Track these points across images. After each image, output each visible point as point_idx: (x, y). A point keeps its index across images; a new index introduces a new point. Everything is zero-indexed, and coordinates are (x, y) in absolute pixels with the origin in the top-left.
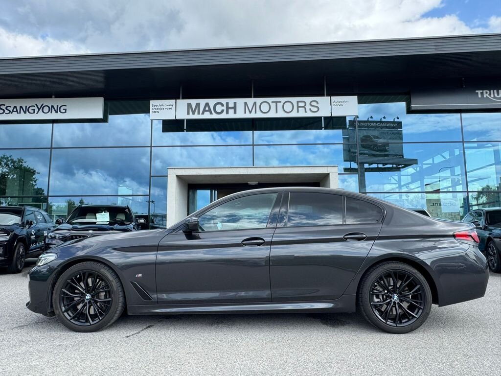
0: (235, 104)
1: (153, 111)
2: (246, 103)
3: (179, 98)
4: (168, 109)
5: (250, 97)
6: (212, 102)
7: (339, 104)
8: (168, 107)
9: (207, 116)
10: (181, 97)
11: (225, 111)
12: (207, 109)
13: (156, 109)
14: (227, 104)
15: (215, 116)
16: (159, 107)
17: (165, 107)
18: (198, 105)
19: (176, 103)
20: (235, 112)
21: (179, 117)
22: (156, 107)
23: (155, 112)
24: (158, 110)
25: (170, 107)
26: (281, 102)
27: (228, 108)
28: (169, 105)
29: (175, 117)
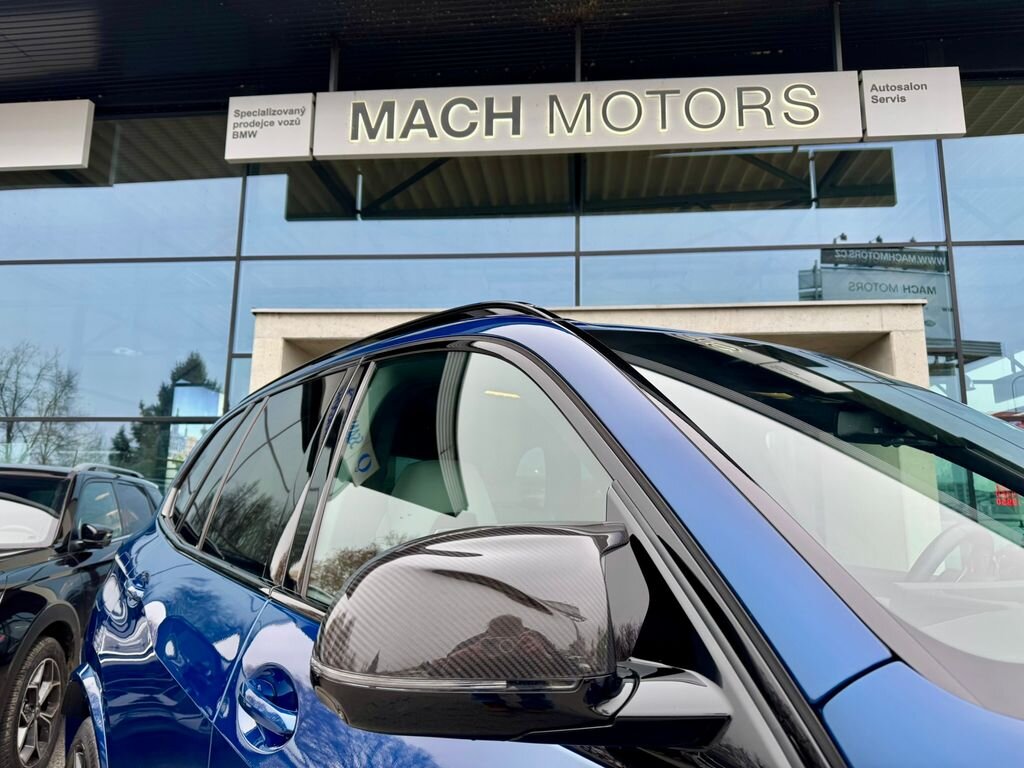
0: (516, 101)
1: (238, 130)
2: (553, 99)
3: (326, 89)
4: (286, 123)
5: (570, 78)
6: (435, 98)
7: (893, 94)
8: (289, 117)
9: (418, 145)
10: (332, 85)
11: (481, 127)
12: (419, 119)
13: (249, 125)
14: (490, 102)
16: (258, 119)
17: (276, 119)
18: (388, 108)
19: (314, 103)
20: (516, 131)
21: (323, 150)
22: (249, 119)
23: (243, 135)
24: (255, 129)
26: (678, 92)
27: (491, 116)
28: (292, 112)
29: (311, 150)
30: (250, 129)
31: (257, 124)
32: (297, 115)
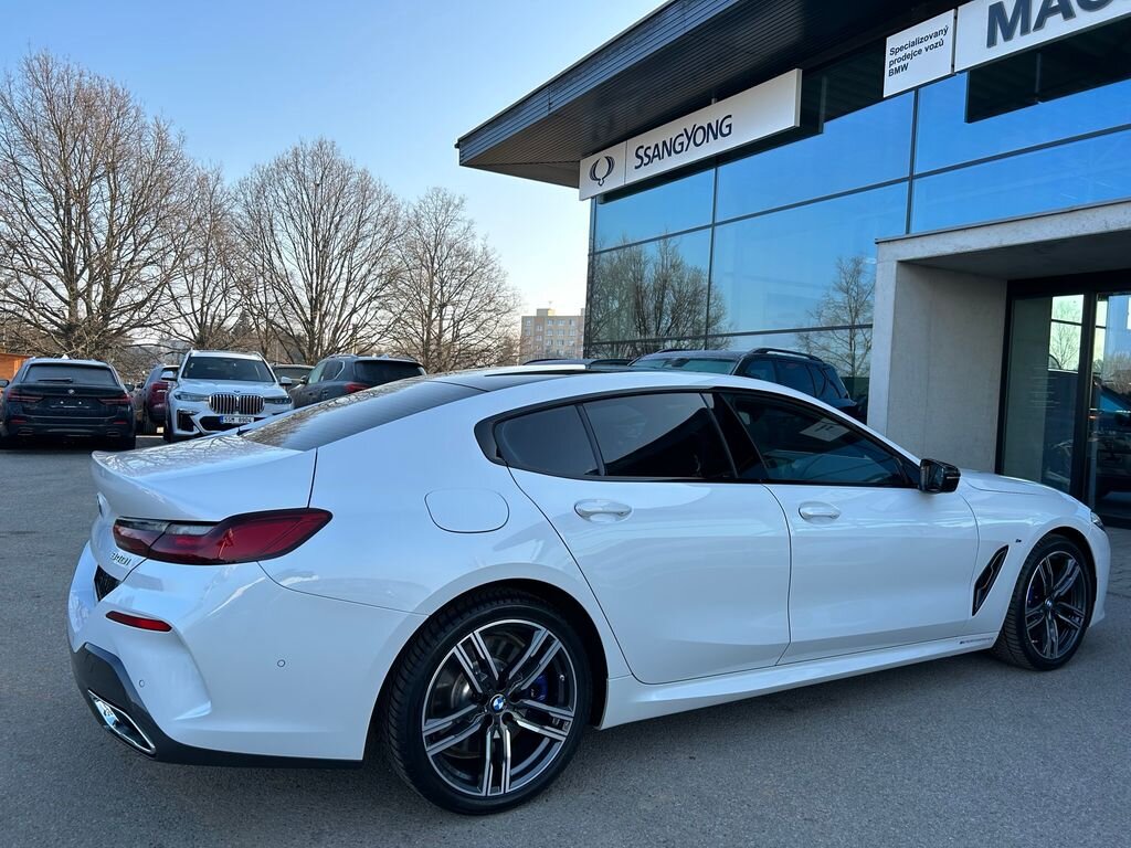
1: (893, 67)
4: (932, 47)
8: (933, 41)
9: (1057, 28)
12: (1054, 3)
13: (902, 59)
15: (1084, 20)
16: (909, 51)
17: (923, 46)
19: (956, 18)
22: (901, 54)
23: (897, 71)
24: (905, 62)
25: (938, 39)
28: (936, 34)
29: (953, 66)
30: (902, 63)
31: (907, 56)
32: (942, 36)
